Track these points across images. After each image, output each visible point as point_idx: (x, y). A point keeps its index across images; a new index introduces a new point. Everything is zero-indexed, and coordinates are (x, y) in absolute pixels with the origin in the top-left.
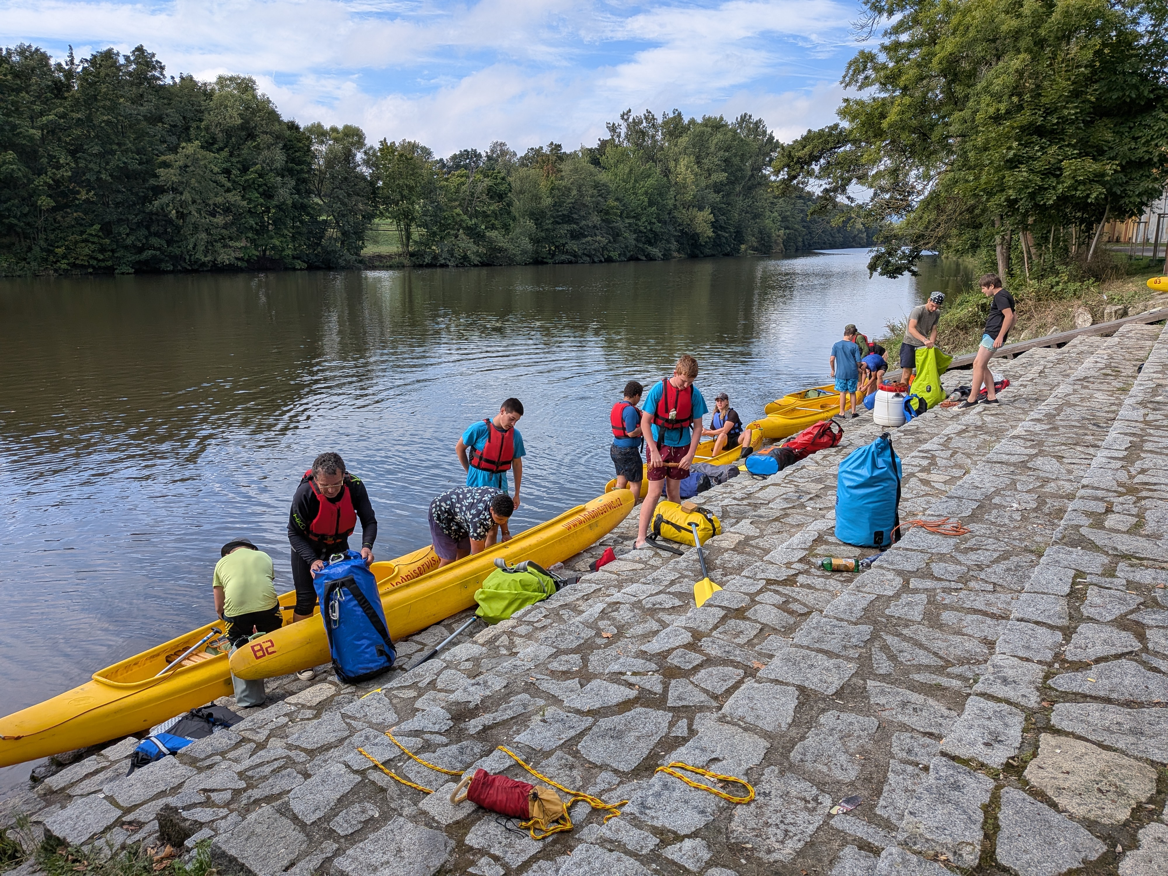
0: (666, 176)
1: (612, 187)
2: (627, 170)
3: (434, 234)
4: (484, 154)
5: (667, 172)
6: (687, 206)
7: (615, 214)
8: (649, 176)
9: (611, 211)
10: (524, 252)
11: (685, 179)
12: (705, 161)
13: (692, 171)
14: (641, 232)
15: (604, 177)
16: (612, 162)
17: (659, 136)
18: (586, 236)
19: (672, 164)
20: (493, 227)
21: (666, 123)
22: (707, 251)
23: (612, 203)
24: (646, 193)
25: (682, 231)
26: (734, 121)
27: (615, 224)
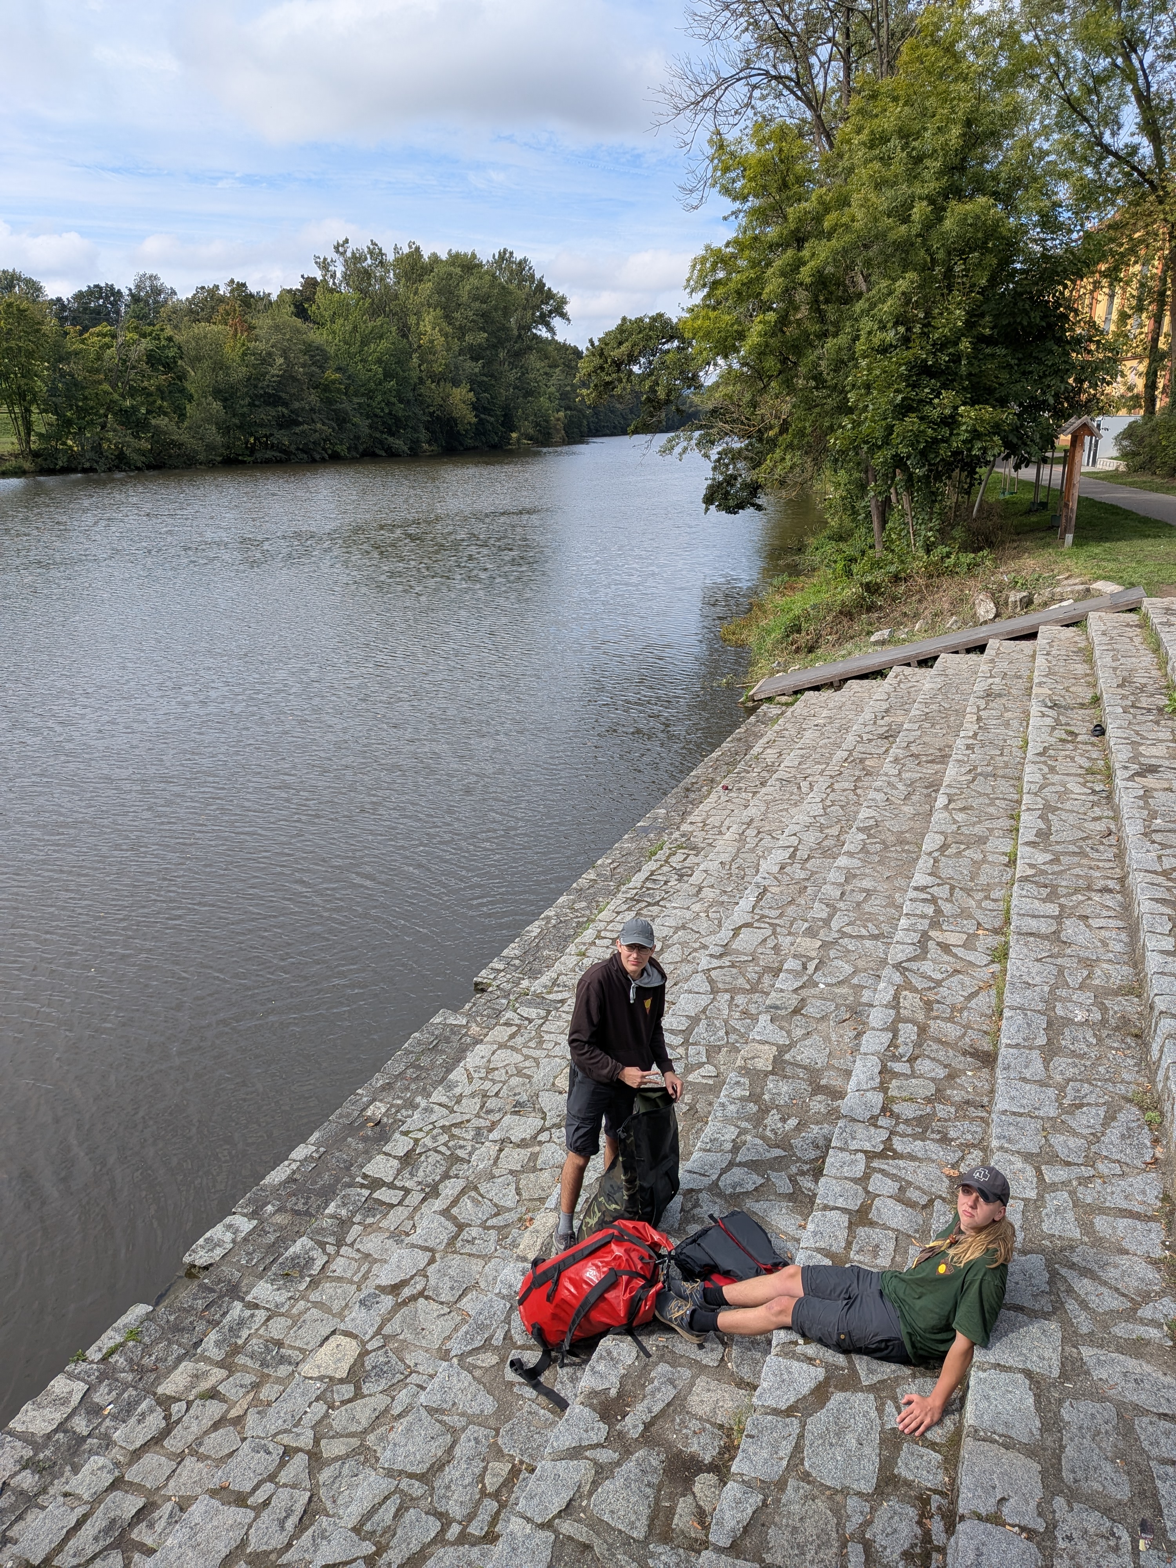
0: (404, 336)
1: (331, 350)
2: (349, 328)
3: (69, 423)
4: (125, 292)
5: (404, 332)
6: (438, 379)
7: (338, 390)
8: (381, 337)
9: (332, 387)
10: (210, 448)
11: (432, 342)
12: (455, 315)
13: (441, 331)
14: (376, 416)
15: (317, 336)
16: (326, 314)
17: (391, 279)
18: (298, 424)
19: (412, 320)
20: (161, 411)
21: (399, 261)
22: (469, 442)
23: (331, 375)
24: (379, 361)
25: (431, 414)
26: (491, 259)
27: (338, 406)
